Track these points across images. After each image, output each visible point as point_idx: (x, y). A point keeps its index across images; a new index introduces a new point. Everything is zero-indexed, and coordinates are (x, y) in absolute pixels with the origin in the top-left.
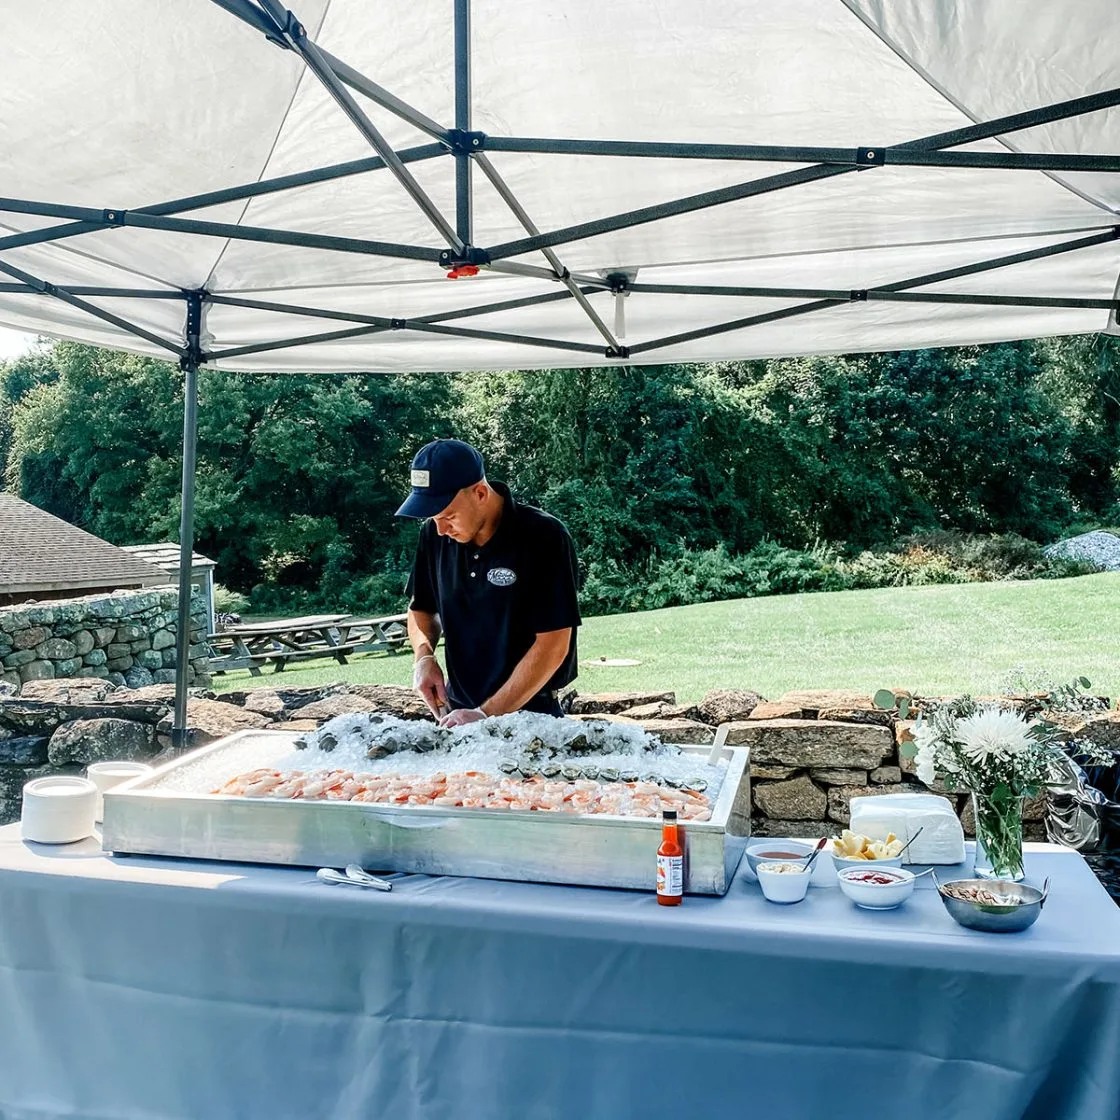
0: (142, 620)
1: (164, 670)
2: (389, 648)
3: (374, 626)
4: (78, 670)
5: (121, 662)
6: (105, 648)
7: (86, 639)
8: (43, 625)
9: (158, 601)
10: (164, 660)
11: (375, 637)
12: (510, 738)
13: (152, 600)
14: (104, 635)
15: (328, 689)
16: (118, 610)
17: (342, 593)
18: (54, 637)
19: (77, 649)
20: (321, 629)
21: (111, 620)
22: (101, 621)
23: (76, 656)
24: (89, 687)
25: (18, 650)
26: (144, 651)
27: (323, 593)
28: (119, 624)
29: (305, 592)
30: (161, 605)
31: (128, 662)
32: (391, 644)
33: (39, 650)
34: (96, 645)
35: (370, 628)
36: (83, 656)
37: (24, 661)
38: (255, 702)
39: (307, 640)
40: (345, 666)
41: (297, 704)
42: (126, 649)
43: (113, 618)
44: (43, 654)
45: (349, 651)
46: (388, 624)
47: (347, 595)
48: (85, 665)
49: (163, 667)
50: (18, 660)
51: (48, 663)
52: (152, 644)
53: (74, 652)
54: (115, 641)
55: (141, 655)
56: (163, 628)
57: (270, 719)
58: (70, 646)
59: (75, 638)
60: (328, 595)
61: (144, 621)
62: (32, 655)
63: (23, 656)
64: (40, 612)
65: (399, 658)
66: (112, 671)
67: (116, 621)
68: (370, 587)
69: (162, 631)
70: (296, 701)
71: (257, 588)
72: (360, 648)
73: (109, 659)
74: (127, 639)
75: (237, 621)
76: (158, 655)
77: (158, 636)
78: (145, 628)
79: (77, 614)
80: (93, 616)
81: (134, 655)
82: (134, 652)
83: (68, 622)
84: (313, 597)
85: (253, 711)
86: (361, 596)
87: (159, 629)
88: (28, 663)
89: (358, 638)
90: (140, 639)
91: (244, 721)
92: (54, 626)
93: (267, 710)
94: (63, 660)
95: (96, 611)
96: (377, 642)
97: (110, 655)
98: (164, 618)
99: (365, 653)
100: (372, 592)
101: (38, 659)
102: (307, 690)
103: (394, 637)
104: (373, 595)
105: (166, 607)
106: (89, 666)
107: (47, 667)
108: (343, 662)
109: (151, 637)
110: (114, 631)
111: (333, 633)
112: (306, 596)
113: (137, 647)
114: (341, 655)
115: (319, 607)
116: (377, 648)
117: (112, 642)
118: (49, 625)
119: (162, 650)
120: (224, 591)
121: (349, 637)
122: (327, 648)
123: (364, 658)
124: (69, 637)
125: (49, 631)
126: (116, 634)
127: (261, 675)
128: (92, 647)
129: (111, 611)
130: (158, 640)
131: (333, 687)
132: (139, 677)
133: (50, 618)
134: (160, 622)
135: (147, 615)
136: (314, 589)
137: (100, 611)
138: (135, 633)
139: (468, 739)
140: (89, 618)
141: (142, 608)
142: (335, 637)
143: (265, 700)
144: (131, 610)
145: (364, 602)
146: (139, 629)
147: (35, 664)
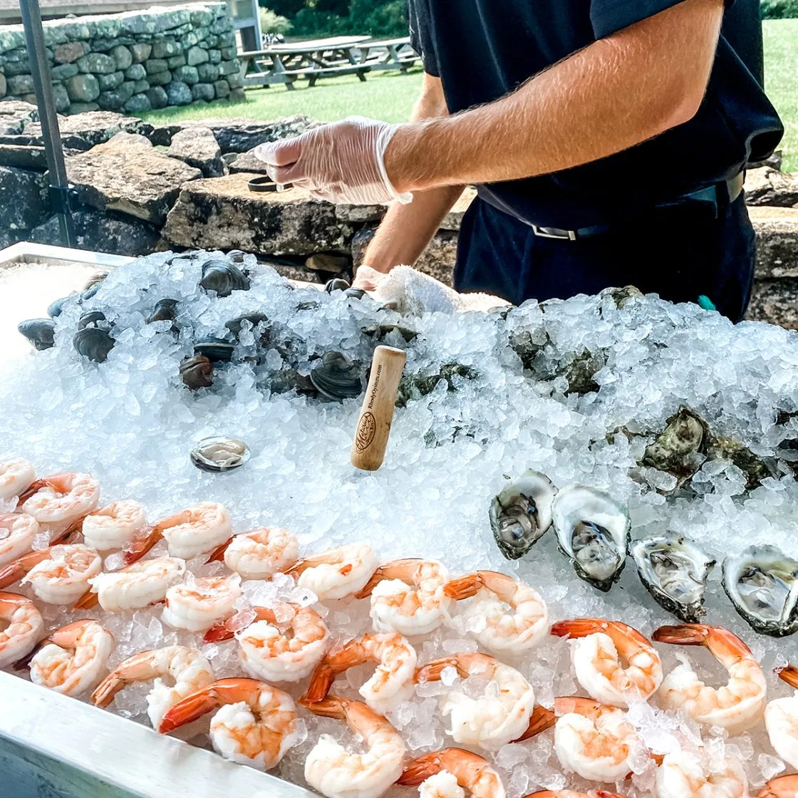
0: (176, 36)
1: (200, 85)
2: (401, 67)
3: (389, 47)
4: (121, 84)
5: (158, 77)
6: (143, 63)
7: (123, 53)
8: (80, 39)
9: (188, 18)
10: (200, 76)
11: (389, 58)
12: (592, 396)
13: (183, 17)
14: (141, 51)
15: (283, 127)
16: (151, 27)
17: (366, 18)
18: (93, 52)
19: (117, 65)
20: (344, 49)
21: (145, 36)
22: (136, 37)
23: (117, 70)
24: (11, 114)
25: (58, 64)
26: (181, 66)
27: (351, 19)
28: (153, 40)
29: (337, 17)
30: (193, 24)
31: (167, 77)
32: (403, 64)
33: (81, 64)
34: (135, 61)
35: (386, 49)
36: (124, 71)
37: (68, 75)
38: (182, 145)
39: (336, 59)
40: (364, 83)
41: (245, 146)
42: (163, 64)
43: (147, 34)
44: (85, 68)
45: (367, 69)
46: (401, 46)
47: (370, 20)
48: (127, 79)
49: (200, 82)
50: (61, 73)
51: (91, 77)
52: (187, 59)
53: (114, 67)
54: (151, 57)
55: (178, 71)
56: (196, 45)
57: (197, 171)
58: (109, 61)
59: (113, 53)
60: (355, 19)
61: (178, 38)
62: (74, 68)
63: (66, 70)
64: (74, 26)
65: (409, 77)
66: (153, 85)
67: (150, 37)
68: (389, 13)
69: (195, 48)
70: (243, 142)
71: (300, 13)
72: (377, 67)
73: (148, 74)
74: (162, 55)
75: (282, 41)
76: (193, 71)
77: (192, 53)
78: (178, 45)
79: (111, 29)
80: (128, 32)
81: (173, 70)
82: (172, 67)
83: (103, 37)
84: (344, 22)
85: (176, 157)
86: (382, 21)
87: (191, 46)
88: (72, 77)
89: (377, 58)
90: (175, 55)
91: (160, 174)
92: (92, 40)
93: (195, 156)
94: (105, 74)
95: (130, 26)
96: (392, 62)
97: (149, 69)
98: (196, 35)
99: (382, 72)
100: (391, 18)
101: (81, 73)
102: (257, 127)
103: (407, 57)
104: (392, 21)
105: (197, 25)
106: (130, 80)
107: (91, 81)
108: (363, 79)
109: (186, 53)
110: (150, 48)
111: (353, 52)
112: (338, 20)
113: (173, 62)
114: (361, 73)
115: (349, 30)
116: (391, 67)
117: (150, 58)
118: (87, 40)
119: (197, 66)
120: (271, 15)
121: (368, 57)
122: (350, 66)
123: (381, 76)
124: (107, 52)
125: (87, 46)
126: (152, 51)
127: (294, 89)
128: (130, 63)
129: (144, 27)
130: (193, 57)
131: (289, 124)
132: (179, 91)
133: (86, 33)
134: (192, 39)
135: (179, 31)
136: (345, 13)
137: (133, 27)
138: (170, 49)
139: (456, 379)
140: (123, 33)
141: (174, 25)
142: (356, 57)
143: (194, 142)
144: (164, 27)
145: (384, 26)
146: (174, 46)
147: (79, 77)
